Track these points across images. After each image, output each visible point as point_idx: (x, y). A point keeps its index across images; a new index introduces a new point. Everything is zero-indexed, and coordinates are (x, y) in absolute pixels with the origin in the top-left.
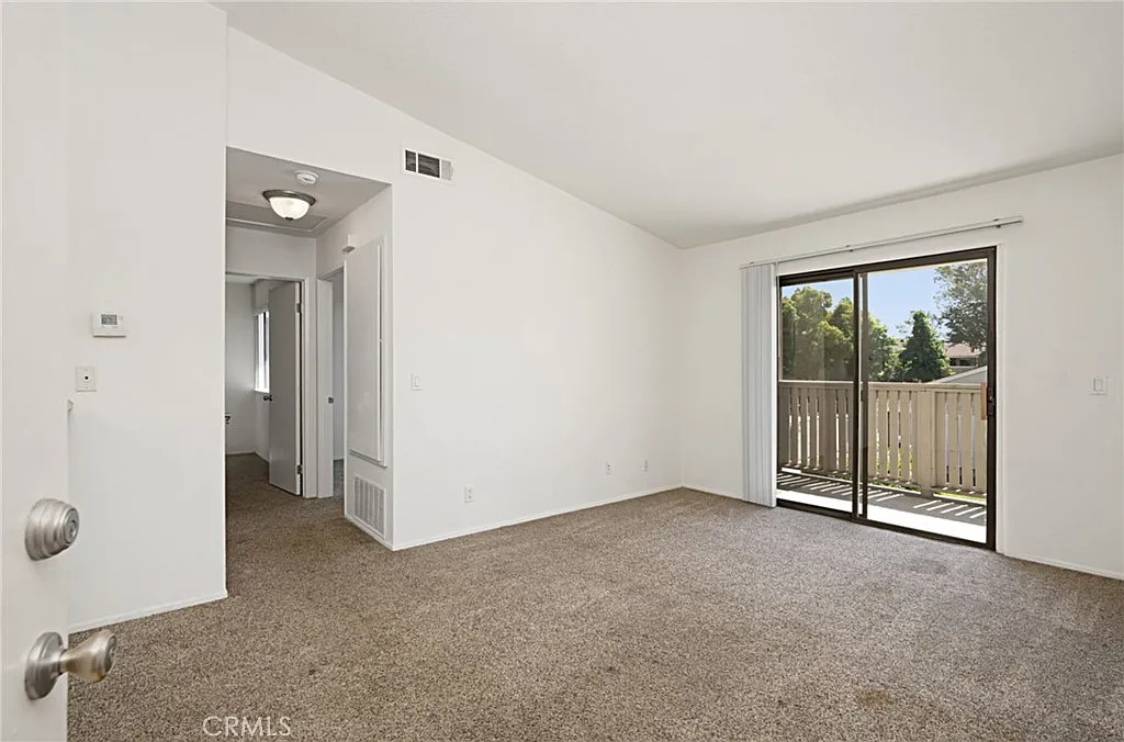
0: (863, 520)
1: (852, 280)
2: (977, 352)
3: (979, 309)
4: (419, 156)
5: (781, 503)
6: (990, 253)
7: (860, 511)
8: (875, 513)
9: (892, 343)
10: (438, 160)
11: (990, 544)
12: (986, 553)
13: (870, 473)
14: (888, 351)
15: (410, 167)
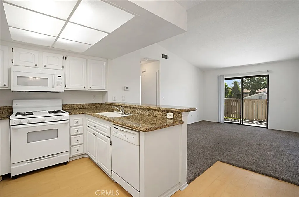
0: (242, 124)
1: (240, 79)
2: (249, 91)
3: (249, 80)
4: (164, 55)
5: (225, 122)
6: (268, 76)
7: (242, 123)
8: (244, 124)
9: (229, 89)
10: (166, 56)
11: (267, 127)
12: (267, 129)
13: (243, 117)
14: (228, 91)
15: (163, 57)
